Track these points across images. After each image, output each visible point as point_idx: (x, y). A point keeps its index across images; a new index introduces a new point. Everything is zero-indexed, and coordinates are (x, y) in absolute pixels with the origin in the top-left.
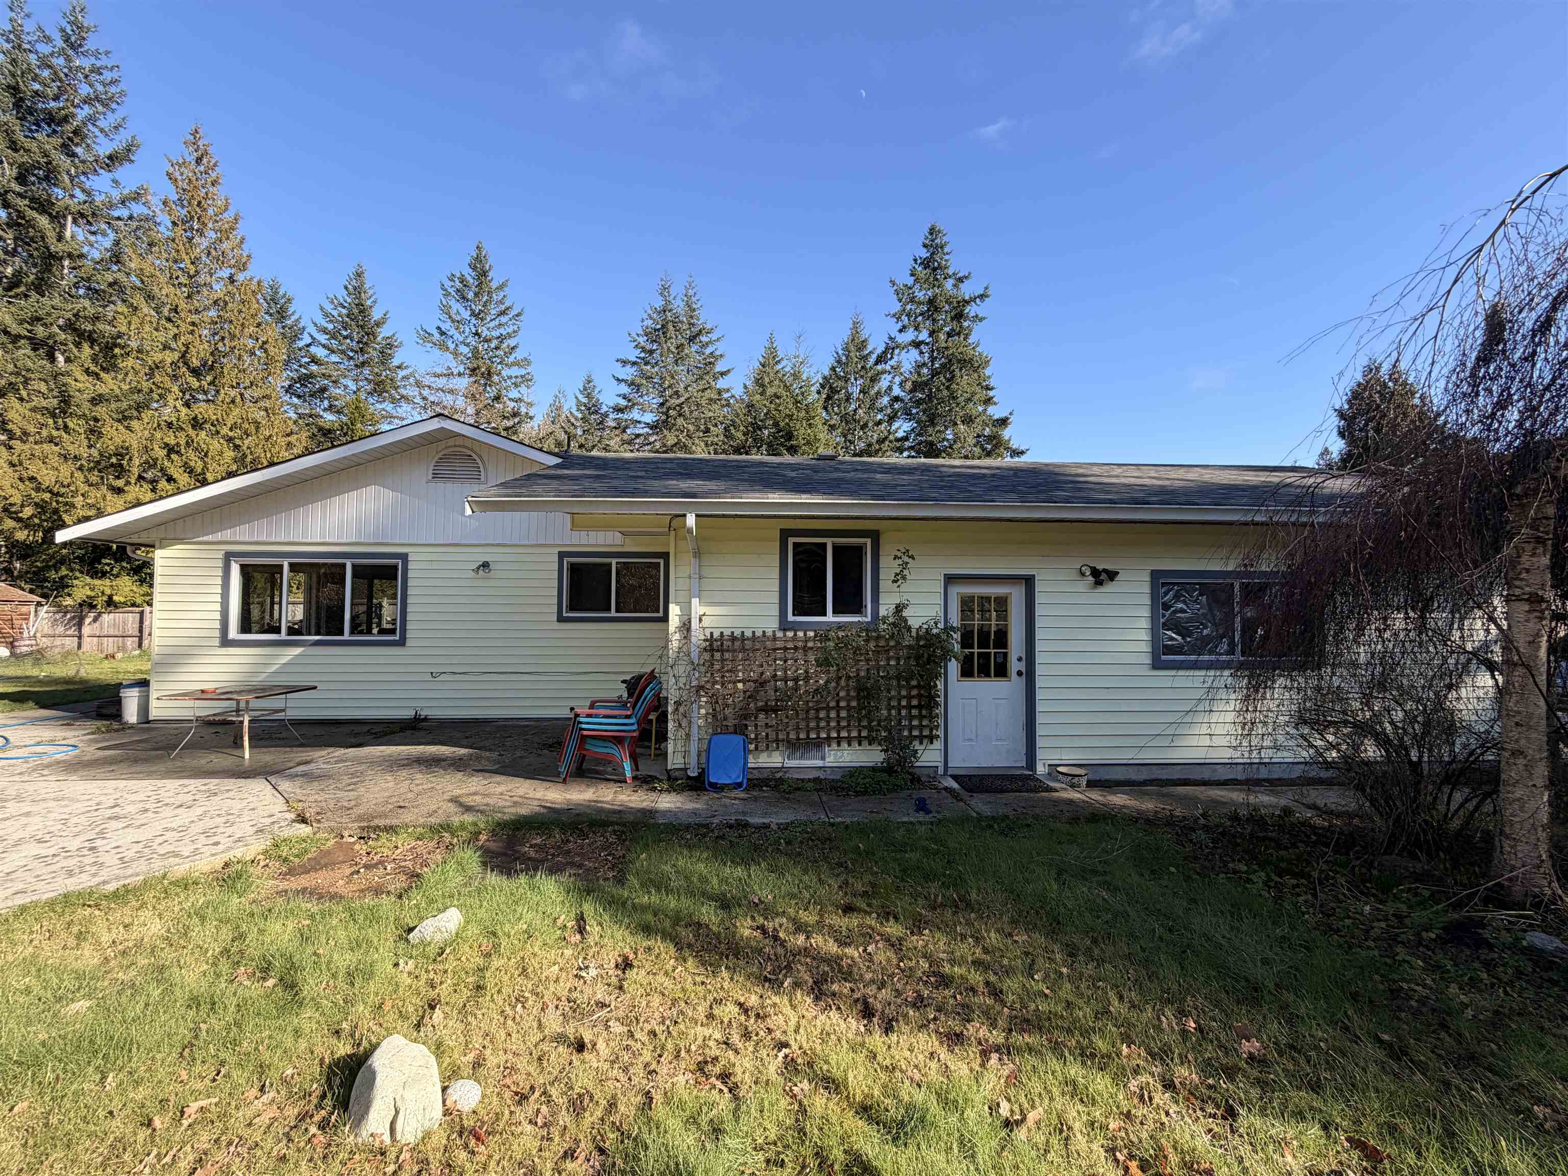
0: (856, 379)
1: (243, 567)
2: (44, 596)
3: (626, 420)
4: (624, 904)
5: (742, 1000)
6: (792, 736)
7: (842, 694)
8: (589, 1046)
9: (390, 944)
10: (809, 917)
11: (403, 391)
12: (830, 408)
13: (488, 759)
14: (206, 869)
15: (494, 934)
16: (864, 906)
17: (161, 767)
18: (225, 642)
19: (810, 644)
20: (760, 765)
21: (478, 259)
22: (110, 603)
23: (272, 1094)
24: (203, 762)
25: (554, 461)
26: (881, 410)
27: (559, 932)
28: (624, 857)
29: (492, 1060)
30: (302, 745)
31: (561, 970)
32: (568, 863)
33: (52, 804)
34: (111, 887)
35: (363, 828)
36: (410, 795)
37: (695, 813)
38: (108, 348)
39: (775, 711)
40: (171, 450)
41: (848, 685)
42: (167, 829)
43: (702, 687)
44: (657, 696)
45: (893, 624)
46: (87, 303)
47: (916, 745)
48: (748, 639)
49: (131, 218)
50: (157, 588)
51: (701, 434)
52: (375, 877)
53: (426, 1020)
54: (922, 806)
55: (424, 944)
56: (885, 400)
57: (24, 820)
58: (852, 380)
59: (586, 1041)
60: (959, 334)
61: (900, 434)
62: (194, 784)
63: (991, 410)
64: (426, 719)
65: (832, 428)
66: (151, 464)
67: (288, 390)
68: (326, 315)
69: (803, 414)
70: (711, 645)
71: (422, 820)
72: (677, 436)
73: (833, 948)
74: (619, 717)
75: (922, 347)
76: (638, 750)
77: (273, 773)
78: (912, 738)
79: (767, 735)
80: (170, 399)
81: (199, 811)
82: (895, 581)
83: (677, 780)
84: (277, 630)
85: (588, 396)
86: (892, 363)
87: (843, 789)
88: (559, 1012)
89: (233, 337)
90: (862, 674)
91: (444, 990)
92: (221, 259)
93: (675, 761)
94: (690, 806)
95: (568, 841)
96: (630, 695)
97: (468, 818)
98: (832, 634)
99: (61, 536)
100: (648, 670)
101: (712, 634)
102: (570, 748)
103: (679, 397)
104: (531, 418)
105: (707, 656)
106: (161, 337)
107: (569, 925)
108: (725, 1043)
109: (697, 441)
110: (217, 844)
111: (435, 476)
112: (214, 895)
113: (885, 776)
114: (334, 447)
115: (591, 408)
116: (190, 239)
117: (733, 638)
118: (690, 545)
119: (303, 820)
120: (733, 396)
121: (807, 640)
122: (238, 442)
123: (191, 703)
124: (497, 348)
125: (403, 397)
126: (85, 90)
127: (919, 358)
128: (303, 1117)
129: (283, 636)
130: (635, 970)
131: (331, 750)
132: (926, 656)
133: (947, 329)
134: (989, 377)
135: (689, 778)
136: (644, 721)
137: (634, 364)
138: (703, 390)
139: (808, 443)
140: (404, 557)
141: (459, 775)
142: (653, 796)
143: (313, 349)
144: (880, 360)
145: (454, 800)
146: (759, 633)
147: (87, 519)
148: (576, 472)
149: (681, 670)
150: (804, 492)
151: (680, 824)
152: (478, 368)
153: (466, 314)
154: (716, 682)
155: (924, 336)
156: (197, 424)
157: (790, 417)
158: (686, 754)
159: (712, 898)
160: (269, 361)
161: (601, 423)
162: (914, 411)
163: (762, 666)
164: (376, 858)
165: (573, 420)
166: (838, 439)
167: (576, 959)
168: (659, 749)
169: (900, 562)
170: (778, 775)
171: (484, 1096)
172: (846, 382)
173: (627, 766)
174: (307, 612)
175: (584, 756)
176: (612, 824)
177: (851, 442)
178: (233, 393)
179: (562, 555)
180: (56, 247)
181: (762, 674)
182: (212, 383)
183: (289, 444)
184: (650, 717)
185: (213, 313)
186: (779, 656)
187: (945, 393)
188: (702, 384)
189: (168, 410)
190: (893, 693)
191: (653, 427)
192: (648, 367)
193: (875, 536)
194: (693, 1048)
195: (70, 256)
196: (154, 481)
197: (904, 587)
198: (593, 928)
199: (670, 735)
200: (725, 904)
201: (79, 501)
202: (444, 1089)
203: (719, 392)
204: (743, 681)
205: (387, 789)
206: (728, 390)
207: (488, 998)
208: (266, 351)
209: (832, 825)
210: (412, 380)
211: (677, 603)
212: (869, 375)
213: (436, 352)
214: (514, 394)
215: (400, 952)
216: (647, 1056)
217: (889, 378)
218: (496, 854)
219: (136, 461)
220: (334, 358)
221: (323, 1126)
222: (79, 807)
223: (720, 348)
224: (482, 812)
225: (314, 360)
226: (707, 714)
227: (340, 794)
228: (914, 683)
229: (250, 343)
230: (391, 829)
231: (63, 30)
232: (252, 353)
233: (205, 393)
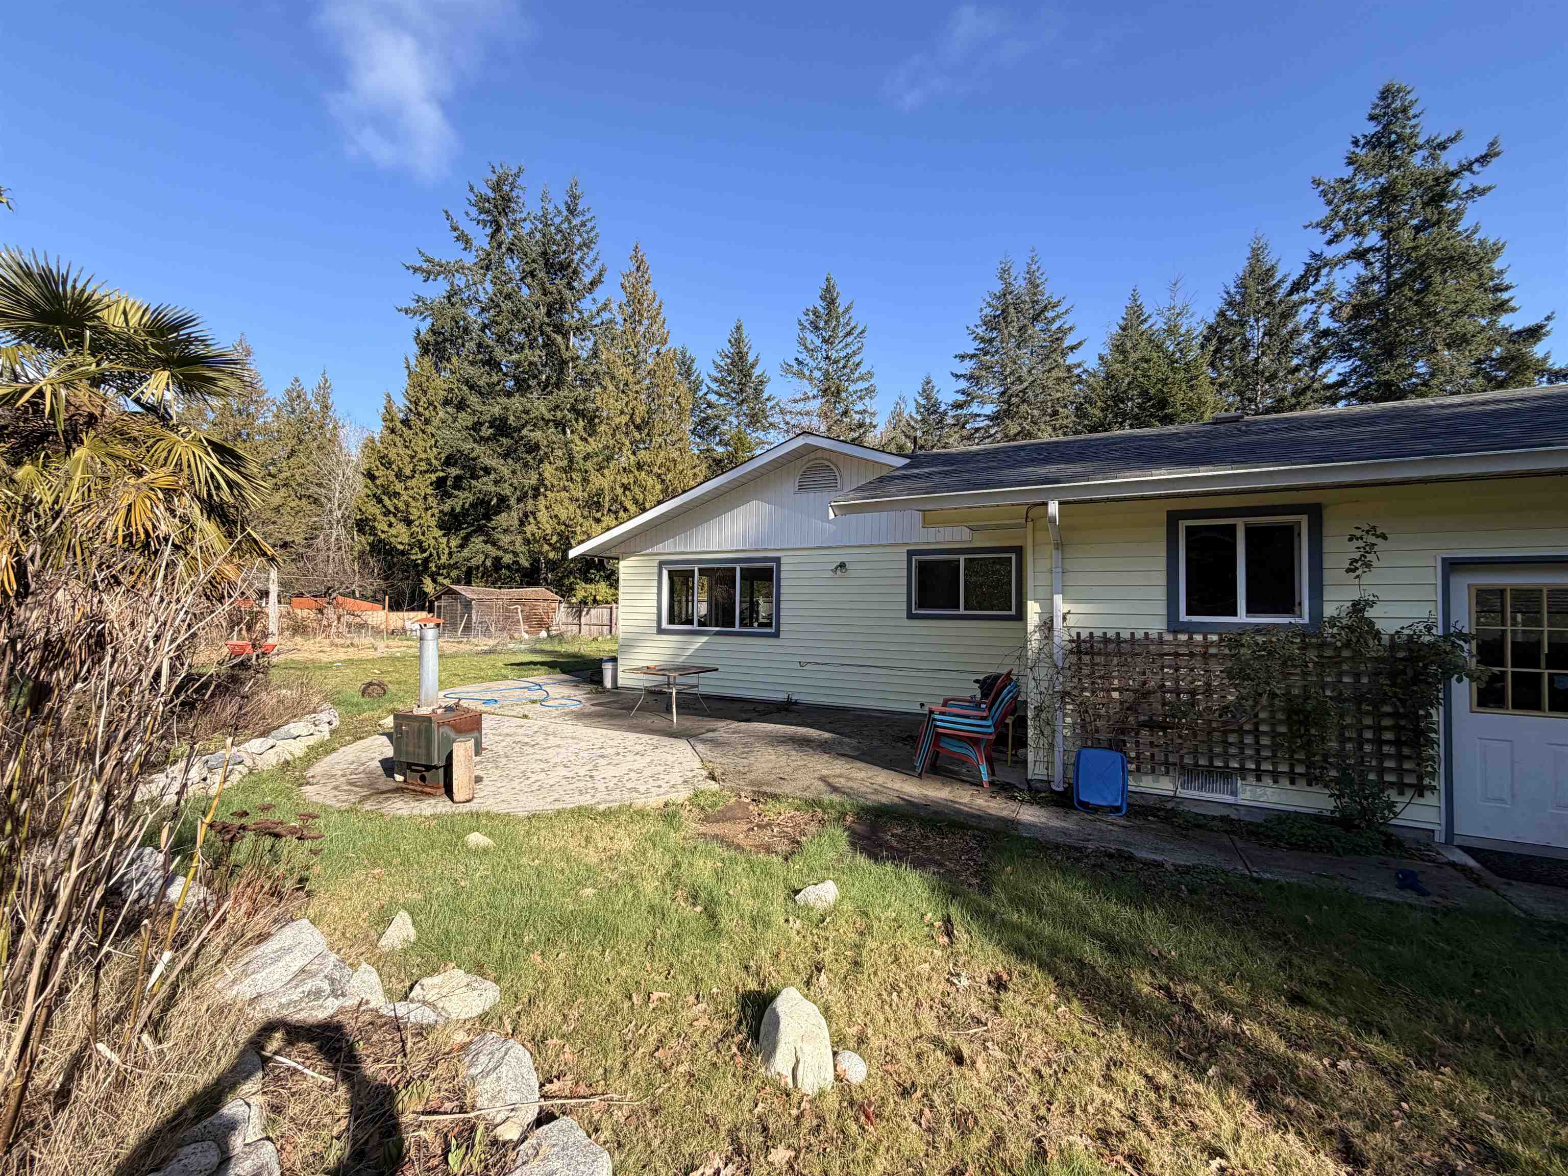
0: (1257, 320)
1: (670, 572)
2: (563, 596)
3: (965, 416)
4: (993, 916)
5: (1150, 1072)
6: (1188, 760)
7: (1262, 715)
8: (968, 1062)
9: (781, 900)
10: (1237, 994)
11: (770, 420)
12: (1219, 364)
13: (848, 745)
14: (654, 805)
15: (867, 915)
16: (1323, 1001)
17: (625, 722)
18: (661, 631)
19: (1213, 651)
20: (1143, 790)
21: (828, 290)
22: (595, 601)
23: (704, 1005)
24: (649, 721)
25: (902, 462)
26: (1299, 352)
27: (927, 929)
28: (986, 864)
29: (875, 1042)
30: (709, 716)
31: (932, 969)
32: (929, 860)
33: (570, 741)
34: (602, 807)
35: (754, 792)
36: (788, 769)
37: (1065, 832)
38: (590, 421)
39: (1164, 729)
40: (626, 488)
41: (1272, 705)
42: (630, 770)
43: (1068, 694)
44: (1015, 698)
45: (1349, 627)
46: (580, 390)
47: (1392, 795)
48: (1125, 641)
49: (602, 323)
50: (621, 589)
51: (1048, 418)
52: (765, 836)
53: (814, 980)
54: (1408, 881)
55: (808, 908)
56: (1306, 338)
57: (558, 750)
58: (1252, 321)
59: (966, 1056)
60: (1438, 222)
61: (1332, 379)
62: (645, 738)
63: (1504, 320)
64: (796, 703)
65: (1223, 386)
66: (615, 500)
67: (693, 432)
68: (717, 366)
69: (1181, 375)
70: (1078, 646)
71: (798, 794)
72: (1020, 425)
73: (1276, 1044)
74: (975, 718)
75: (1370, 256)
76: (995, 755)
77: (692, 736)
78: (1383, 785)
79: (1153, 755)
80: (624, 449)
81: (648, 759)
82: (1349, 571)
83: (1040, 792)
84: (690, 622)
85: (928, 398)
86: (1318, 287)
87: (1268, 837)
88: (933, 1014)
89: (659, 396)
90: (1296, 692)
91: (827, 956)
92: (651, 341)
93: (1036, 770)
94: (1056, 823)
95: (927, 837)
96: (984, 695)
97: (836, 798)
98: (1246, 639)
99: (572, 554)
100: (1005, 671)
101: (1078, 634)
102: (925, 746)
103: (1022, 382)
104: (875, 427)
105: (1073, 659)
106: (620, 405)
107: (937, 924)
108: (1133, 1119)
109: (1043, 427)
110: (660, 787)
111: (801, 487)
112: (660, 826)
113: (1337, 830)
114: (723, 473)
115: (930, 408)
116: (634, 329)
117: (1106, 640)
118: (1051, 536)
119: (713, 778)
120: (1085, 371)
121: (1207, 645)
122: (663, 477)
123: (641, 676)
124: (844, 367)
125: (771, 424)
126: (578, 240)
127: (1363, 272)
128: (726, 1035)
129: (695, 627)
130: (1011, 994)
131: (728, 722)
132: (1410, 672)
133: (1415, 222)
134: (1501, 272)
135: (1053, 791)
136: (1000, 724)
137: (972, 356)
138: (1049, 371)
139: (1190, 409)
140: (778, 560)
141: (826, 757)
142: (1013, 805)
143: (709, 397)
144: (1297, 287)
145: (823, 779)
146: (1139, 635)
147: (583, 542)
148: (927, 470)
149: (1042, 672)
150: (1203, 464)
151: (1048, 842)
152: (829, 388)
153: (818, 342)
154: (1084, 689)
155: (1373, 239)
156: (639, 467)
157: (1164, 381)
158: (1049, 764)
159: (1095, 935)
160: (681, 412)
161: (941, 421)
162: (1356, 344)
163: (1144, 674)
164: (766, 819)
165: (912, 423)
166: (1231, 399)
167: (947, 963)
168: (1016, 755)
169: (1361, 544)
170: (1169, 806)
171: (869, 1075)
172: (1242, 326)
173: (984, 769)
174: (710, 610)
175: (938, 753)
176: (971, 827)
177: (1250, 400)
178: (660, 440)
179: (910, 553)
180: (566, 355)
181: (1144, 683)
182: (648, 435)
183: (695, 475)
184: (1007, 721)
185: (647, 382)
186: (1166, 663)
187: (1414, 310)
188: (1048, 364)
189: (623, 459)
190: (1348, 720)
191: (995, 418)
192: (988, 357)
193: (1315, 513)
194: (1090, 1109)
195: (572, 359)
196: (616, 513)
197: (1367, 578)
198: (959, 932)
199: (1030, 742)
200: (1113, 947)
201: (578, 529)
202: (835, 1054)
203: (1069, 369)
204: (1120, 690)
205: (770, 761)
206: (1079, 365)
207: (866, 976)
208: (679, 404)
209: (1258, 881)
210: (777, 409)
211: (1036, 600)
212: (1279, 310)
213: (796, 380)
214: (859, 407)
215: (790, 910)
216: (1033, 1096)
217: (1313, 308)
218: (861, 837)
219: (607, 499)
220: (723, 401)
221: (741, 1048)
222: (583, 745)
223: (1068, 321)
224: (848, 795)
225: (710, 405)
226: (1074, 723)
227: (737, 760)
228: (1387, 709)
229: (669, 399)
230: (775, 797)
231: (566, 203)
232: (671, 407)
233: (644, 443)
